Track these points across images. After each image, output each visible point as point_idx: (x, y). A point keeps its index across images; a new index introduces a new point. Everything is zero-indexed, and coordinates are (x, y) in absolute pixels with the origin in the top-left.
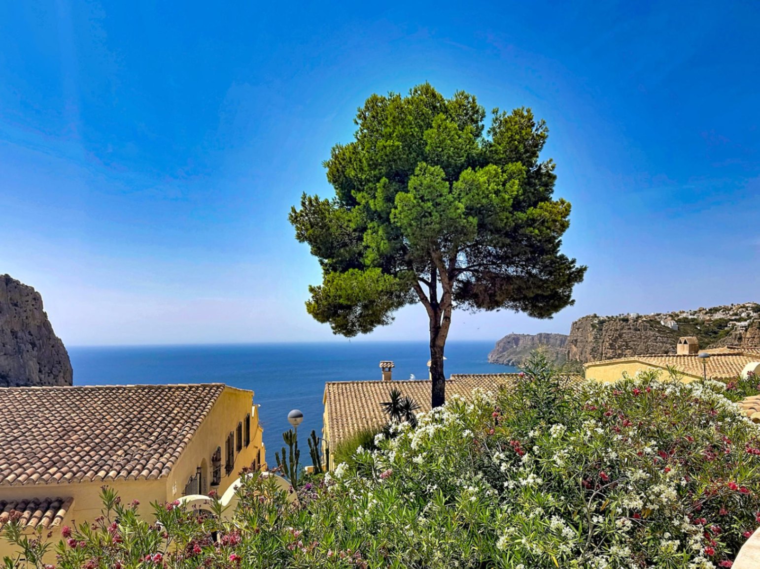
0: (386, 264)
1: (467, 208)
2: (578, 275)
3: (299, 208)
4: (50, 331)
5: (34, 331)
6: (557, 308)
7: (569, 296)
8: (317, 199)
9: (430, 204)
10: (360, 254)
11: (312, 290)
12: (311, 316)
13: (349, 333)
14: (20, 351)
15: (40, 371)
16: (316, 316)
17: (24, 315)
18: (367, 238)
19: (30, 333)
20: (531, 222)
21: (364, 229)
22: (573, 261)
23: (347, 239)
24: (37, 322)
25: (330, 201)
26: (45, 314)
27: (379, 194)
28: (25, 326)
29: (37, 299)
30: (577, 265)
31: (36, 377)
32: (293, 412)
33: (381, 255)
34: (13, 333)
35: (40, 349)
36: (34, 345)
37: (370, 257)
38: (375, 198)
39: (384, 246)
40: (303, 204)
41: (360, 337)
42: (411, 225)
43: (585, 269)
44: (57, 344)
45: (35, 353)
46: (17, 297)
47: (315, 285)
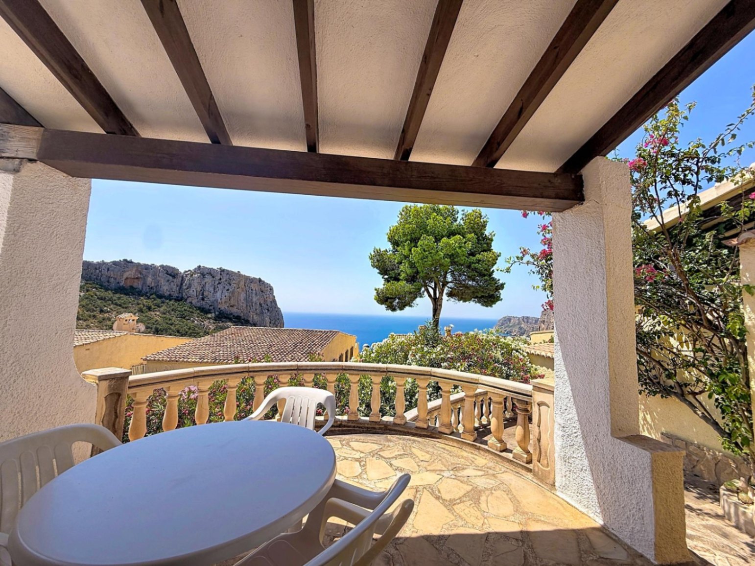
0: (412, 279)
1: (445, 255)
2: (502, 286)
3: (373, 253)
4: (276, 304)
5: (269, 304)
6: (494, 302)
7: (499, 297)
8: (380, 250)
9: (427, 253)
10: (399, 274)
11: (376, 290)
12: (375, 301)
13: (394, 310)
14: (262, 313)
15: (270, 323)
16: (378, 301)
17: (265, 296)
18: (402, 267)
19: (267, 305)
20: (479, 261)
21: (401, 263)
22: (499, 280)
23: (394, 267)
24: (271, 300)
25: (388, 250)
26: (274, 297)
27: (406, 247)
28: (265, 301)
29: (271, 289)
30: (501, 282)
31: (268, 325)
32: (366, 345)
33: (408, 275)
34: (260, 304)
35: (271, 312)
36: (268, 310)
37: (403, 275)
38: (404, 249)
39: (409, 271)
40: (374, 251)
41: (398, 313)
42: (419, 262)
43: (505, 284)
44: (278, 311)
45: (269, 314)
46: (263, 288)
47: (377, 288)
